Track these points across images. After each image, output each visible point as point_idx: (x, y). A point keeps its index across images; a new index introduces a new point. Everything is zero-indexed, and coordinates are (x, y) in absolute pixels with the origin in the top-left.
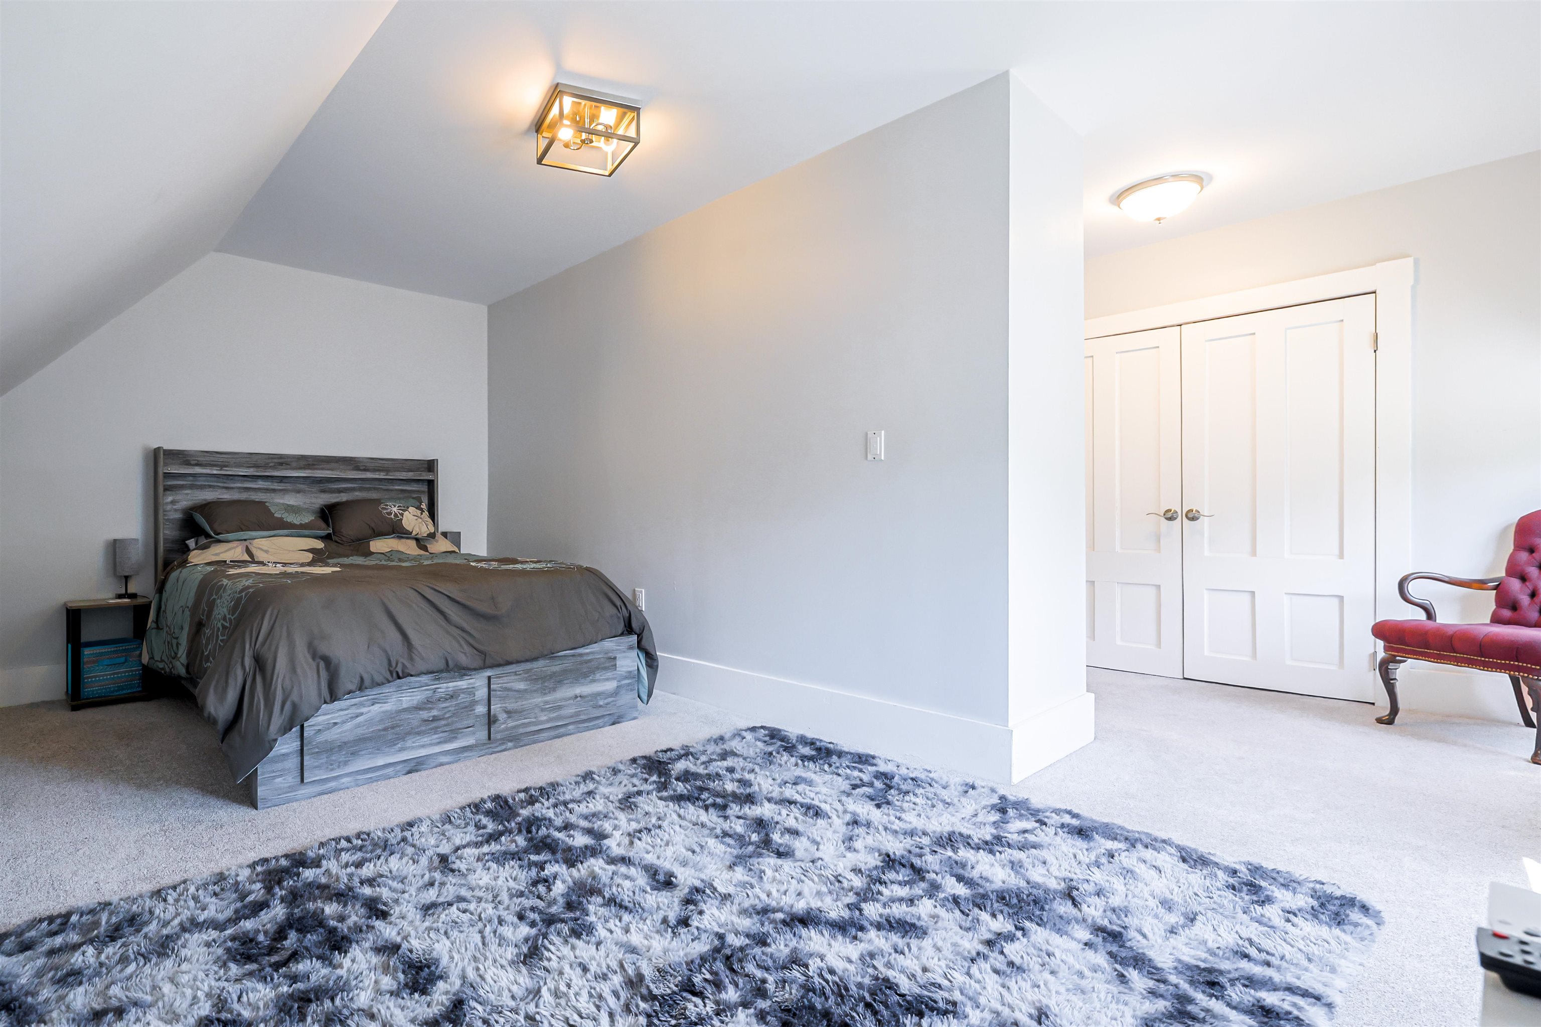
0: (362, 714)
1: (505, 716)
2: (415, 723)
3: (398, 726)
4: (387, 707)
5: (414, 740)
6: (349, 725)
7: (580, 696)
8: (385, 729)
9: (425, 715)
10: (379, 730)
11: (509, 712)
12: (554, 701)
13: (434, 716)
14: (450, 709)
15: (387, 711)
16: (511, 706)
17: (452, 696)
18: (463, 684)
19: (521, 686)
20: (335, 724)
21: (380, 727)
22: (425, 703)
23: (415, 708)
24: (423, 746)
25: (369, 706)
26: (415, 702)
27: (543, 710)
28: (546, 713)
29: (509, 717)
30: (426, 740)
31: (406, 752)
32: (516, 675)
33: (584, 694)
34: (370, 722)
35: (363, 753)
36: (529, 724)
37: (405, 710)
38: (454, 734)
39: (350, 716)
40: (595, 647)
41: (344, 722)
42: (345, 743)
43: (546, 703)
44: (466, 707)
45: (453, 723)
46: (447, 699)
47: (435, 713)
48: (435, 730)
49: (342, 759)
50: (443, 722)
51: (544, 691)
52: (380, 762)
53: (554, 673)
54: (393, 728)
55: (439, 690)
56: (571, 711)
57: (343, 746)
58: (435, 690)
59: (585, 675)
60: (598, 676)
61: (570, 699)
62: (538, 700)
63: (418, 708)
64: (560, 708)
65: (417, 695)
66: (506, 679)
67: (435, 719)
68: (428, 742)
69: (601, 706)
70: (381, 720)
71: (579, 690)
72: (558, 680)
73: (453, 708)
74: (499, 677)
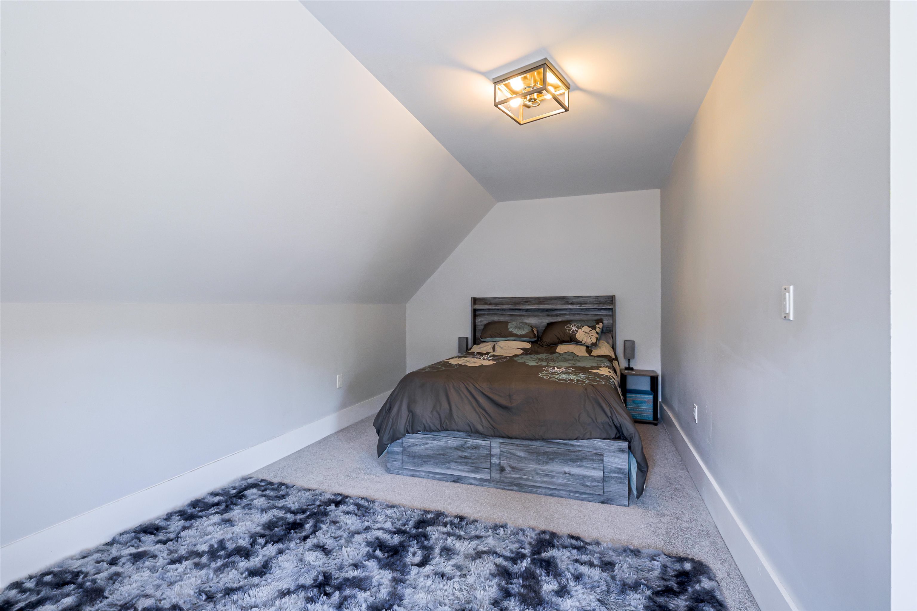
0: (428, 443)
1: (510, 469)
2: (455, 456)
3: (446, 455)
4: (441, 443)
5: (455, 465)
6: (423, 447)
7: (569, 474)
8: (439, 455)
9: (460, 453)
10: (437, 454)
11: (513, 468)
12: (547, 470)
13: (465, 456)
14: (475, 455)
15: (439, 446)
16: (514, 465)
17: (476, 448)
18: (482, 442)
19: (522, 454)
20: (416, 445)
21: (438, 453)
22: (460, 447)
23: (454, 448)
24: (459, 470)
25: (432, 440)
26: (455, 445)
27: (538, 474)
28: (540, 476)
29: (513, 471)
30: (460, 467)
31: (450, 470)
32: (518, 446)
33: (572, 473)
34: (432, 449)
35: (429, 463)
36: (528, 480)
37: (449, 448)
38: (477, 470)
39: (423, 443)
40: (586, 443)
41: (420, 445)
42: (421, 455)
43: (540, 470)
44: (484, 456)
45: (476, 463)
46: (472, 449)
47: (466, 454)
48: (466, 464)
49: (419, 462)
50: (470, 461)
51: (538, 462)
52: (438, 471)
53: (547, 452)
54: (443, 455)
55: (468, 442)
56: (562, 481)
57: (420, 456)
58: (466, 442)
59: (574, 461)
60: (585, 464)
61: (559, 473)
62: (534, 466)
63: (456, 449)
64: (551, 476)
65: (455, 442)
66: (511, 447)
67: (466, 458)
68: (462, 469)
69: (588, 486)
70: (438, 450)
71: (567, 469)
72: (551, 457)
73: (476, 455)
74: (506, 445)
